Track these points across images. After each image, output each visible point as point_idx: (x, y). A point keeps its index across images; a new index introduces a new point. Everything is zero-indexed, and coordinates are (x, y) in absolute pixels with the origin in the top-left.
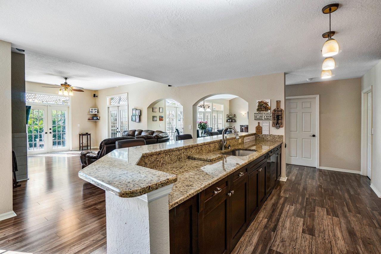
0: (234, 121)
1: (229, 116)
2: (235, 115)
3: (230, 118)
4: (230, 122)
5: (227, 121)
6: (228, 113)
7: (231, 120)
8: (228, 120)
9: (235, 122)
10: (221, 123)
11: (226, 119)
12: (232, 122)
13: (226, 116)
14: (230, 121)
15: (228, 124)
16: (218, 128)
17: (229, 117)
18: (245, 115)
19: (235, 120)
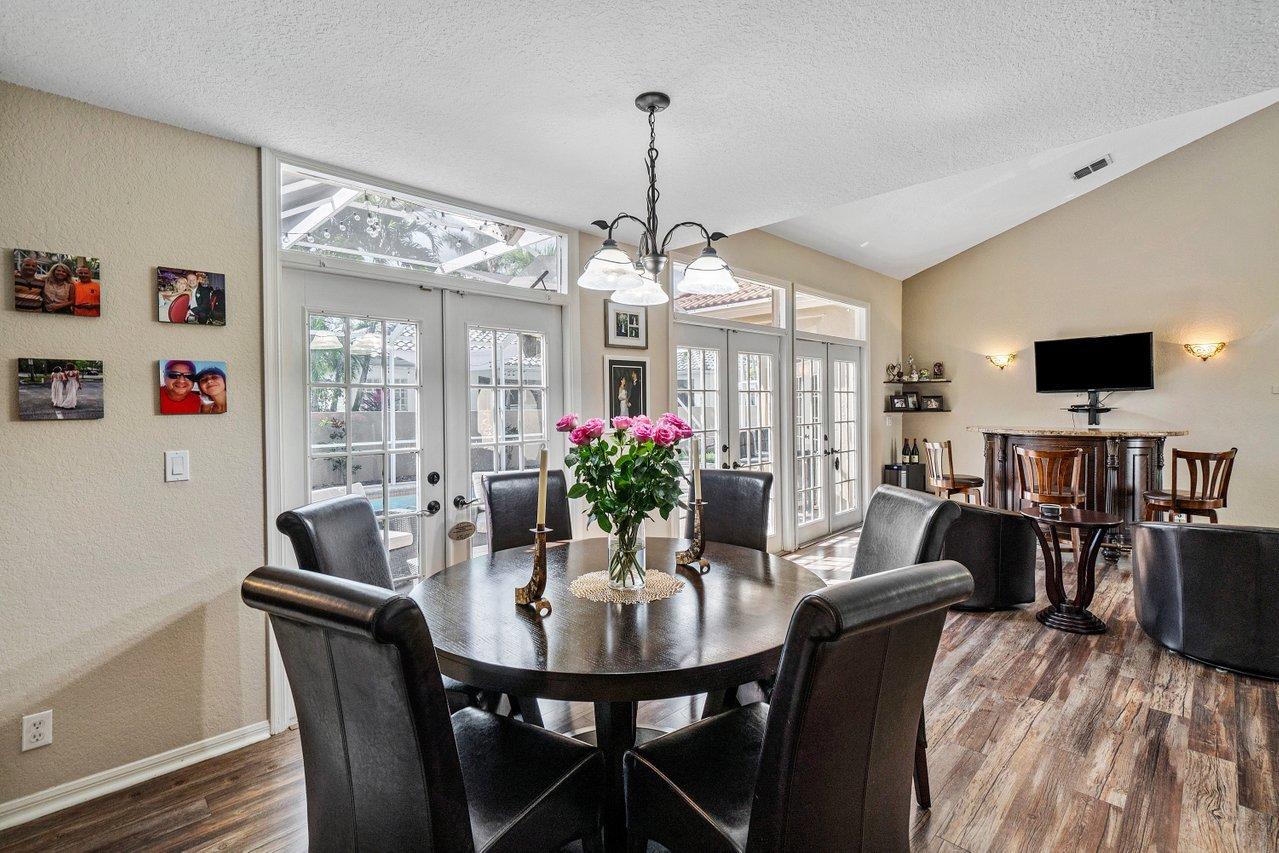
0: (934, 404)
1: (900, 374)
2: (939, 366)
3: (909, 389)
4: (905, 410)
5: (890, 408)
6: (893, 355)
7: (911, 400)
8: (897, 396)
9: (943, 408)
10: (853, 416)
11: (883, 392)
12: (918, 408)
13: (883, 377)
14: (911, 406)
15: (894, 421)
16: (833, 451)
17: (905, 378)
18: (1012, 365)
19: (939, 398)
